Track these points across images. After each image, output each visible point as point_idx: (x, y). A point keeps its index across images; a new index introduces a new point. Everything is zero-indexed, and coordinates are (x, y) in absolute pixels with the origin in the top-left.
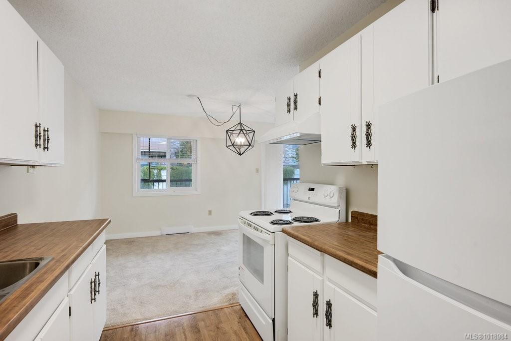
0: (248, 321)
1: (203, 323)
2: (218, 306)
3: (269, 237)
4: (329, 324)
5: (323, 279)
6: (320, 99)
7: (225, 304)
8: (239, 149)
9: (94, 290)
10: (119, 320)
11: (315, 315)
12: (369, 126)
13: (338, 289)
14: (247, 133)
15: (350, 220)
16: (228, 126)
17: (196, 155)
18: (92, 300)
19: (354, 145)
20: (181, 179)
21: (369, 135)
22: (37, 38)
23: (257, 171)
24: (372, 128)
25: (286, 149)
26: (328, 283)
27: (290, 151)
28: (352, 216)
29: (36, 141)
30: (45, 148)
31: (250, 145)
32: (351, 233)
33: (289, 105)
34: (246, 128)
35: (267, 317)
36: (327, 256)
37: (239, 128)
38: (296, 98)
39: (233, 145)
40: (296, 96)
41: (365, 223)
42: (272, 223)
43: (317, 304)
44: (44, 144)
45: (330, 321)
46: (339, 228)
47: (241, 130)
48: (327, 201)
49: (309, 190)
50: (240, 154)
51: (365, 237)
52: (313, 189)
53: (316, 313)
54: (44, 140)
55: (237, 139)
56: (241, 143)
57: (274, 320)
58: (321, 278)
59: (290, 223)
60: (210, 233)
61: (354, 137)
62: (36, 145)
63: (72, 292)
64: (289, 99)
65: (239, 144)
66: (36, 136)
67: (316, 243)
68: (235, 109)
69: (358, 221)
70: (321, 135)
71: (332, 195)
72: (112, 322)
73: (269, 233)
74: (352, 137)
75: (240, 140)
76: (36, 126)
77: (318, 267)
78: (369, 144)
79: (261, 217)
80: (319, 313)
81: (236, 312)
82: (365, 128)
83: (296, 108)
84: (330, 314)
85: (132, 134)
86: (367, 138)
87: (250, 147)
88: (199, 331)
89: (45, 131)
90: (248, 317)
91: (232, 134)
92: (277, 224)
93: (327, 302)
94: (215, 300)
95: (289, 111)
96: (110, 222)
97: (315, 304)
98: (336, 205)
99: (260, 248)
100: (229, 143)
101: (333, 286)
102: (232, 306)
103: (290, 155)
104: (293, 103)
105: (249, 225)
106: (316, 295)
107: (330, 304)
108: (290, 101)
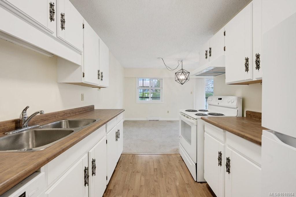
0: (184, 163)
1: (162, 159)
2: (169, 153)
3: (194, 121)
4: (228, 171)
5: (225, 146)
6: (225, 48)
7: (173, 153)
8: (182, 82)
9: (117, 136)
10: (128, 152)
11: (220, 165)
12: (258, 56)
13: (234, 151)
14: (186, 74)
15: (245, 116)
16: (176, 71)
17: (162, 85)
18: (116, 140)
19: (247, 70)
20: (156, 97)
21: (258, 62)
22: (99, 38)
23: (191, 93)
24: (260, 57)
25: (208, 83)
26: (228, 147)
27: (211, 85)
28: (246, 114)
29: (98, 76)
30: (101, 80)
31: (187, 79)
32: (245, 122)
33: (206, 55)
34: (185, 71)
35: (193, 162)
36: (227, 133)
37: (181, 71)
38: (211, 50)
39: (178, 79)
40: (210, 49)
41: (255, 118)
42: (196, 115)
43: (221, 159)
44: (101, 78)
45: (229, 169)
46: (237, 119)
47: (183, 72)
48: (230, 105)
49: (219, 99)
50: (182, 84)
51: (255, 124)
52: (221, 99)
53: (220, 164)
54: (101, 77)
55: (181, 76)
56: (182, 78)
57: (196, 164)
58: (223, 145)
59: (207, 115)
60: (168, 121)
61: (247, 65)
62: (98, 78)
63: (107, 134)
64: (207, 51)
65: (181, 79)
66: (98, 75)
67: (220, 125)
68: (179, 62)
69: (251, 116)
70: (225, 68)
71: (233, 101)
72: (125, 151)
73: (194, 119)
74: (246, 65)
75: (182, 77)
76: (98, 71)
77: (222, 138)
78: (258, 67)
79: (191, 112)
80: (222, 164)
81: (178, 157)
82: (255, 58)
83: (210, 55)
84: (229, 165)
85: (136, 78)
86: (257, 64)
87: (187, 80)
88: (160, 162)
89: (101, 73)
90: (183, 161)
91: (178, 74)
92: (198, 115)
93: (227, 158)
94: (168, 151)
95: (206, 58)
96: (124, 110)
97: (220, 159)
98: (235, 107)
99: (190, 127)
100: (177, 79)
101: (231, 150)
102: (176, 154)
103: (211, 87)
104: (209, 53)
105: (184, 116)
106: (220, 154)
107: (229, 159)
108: (207, 53)
